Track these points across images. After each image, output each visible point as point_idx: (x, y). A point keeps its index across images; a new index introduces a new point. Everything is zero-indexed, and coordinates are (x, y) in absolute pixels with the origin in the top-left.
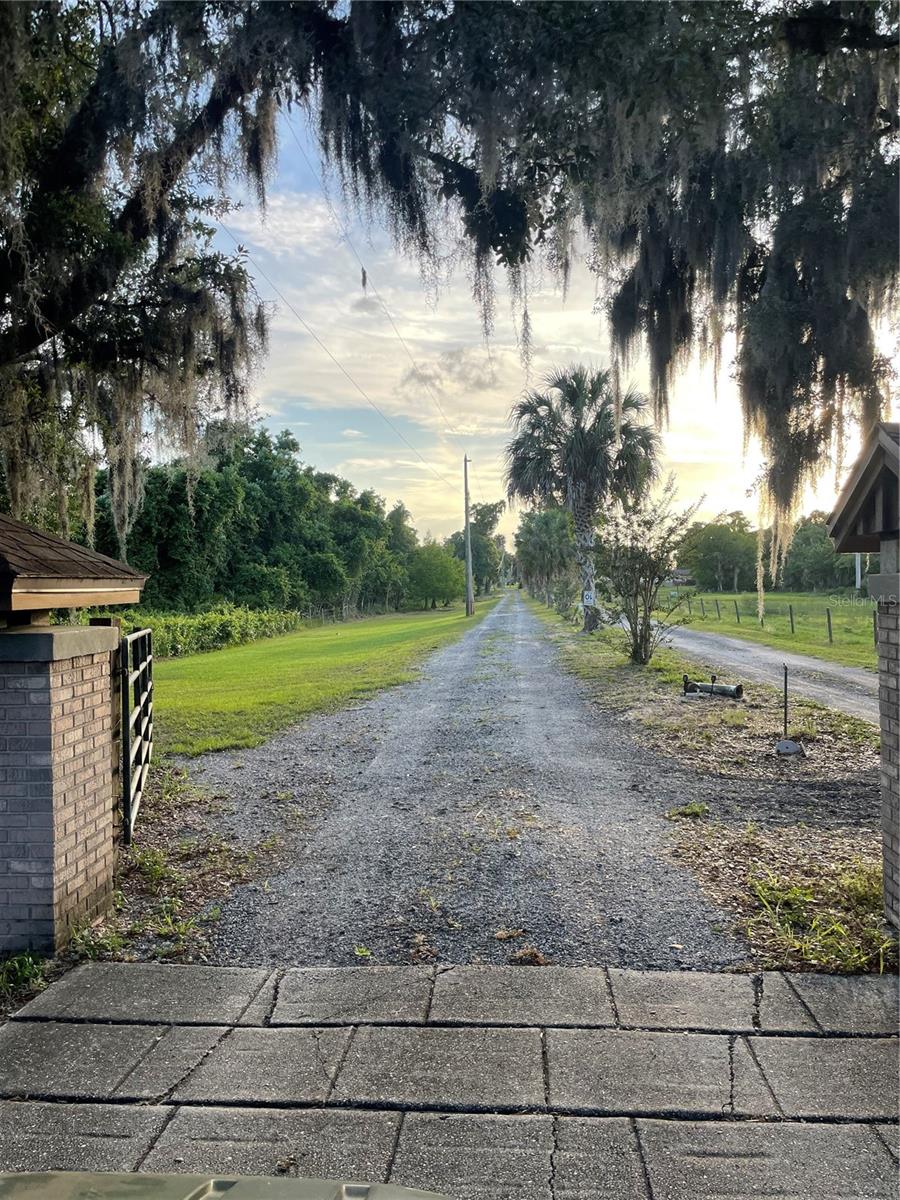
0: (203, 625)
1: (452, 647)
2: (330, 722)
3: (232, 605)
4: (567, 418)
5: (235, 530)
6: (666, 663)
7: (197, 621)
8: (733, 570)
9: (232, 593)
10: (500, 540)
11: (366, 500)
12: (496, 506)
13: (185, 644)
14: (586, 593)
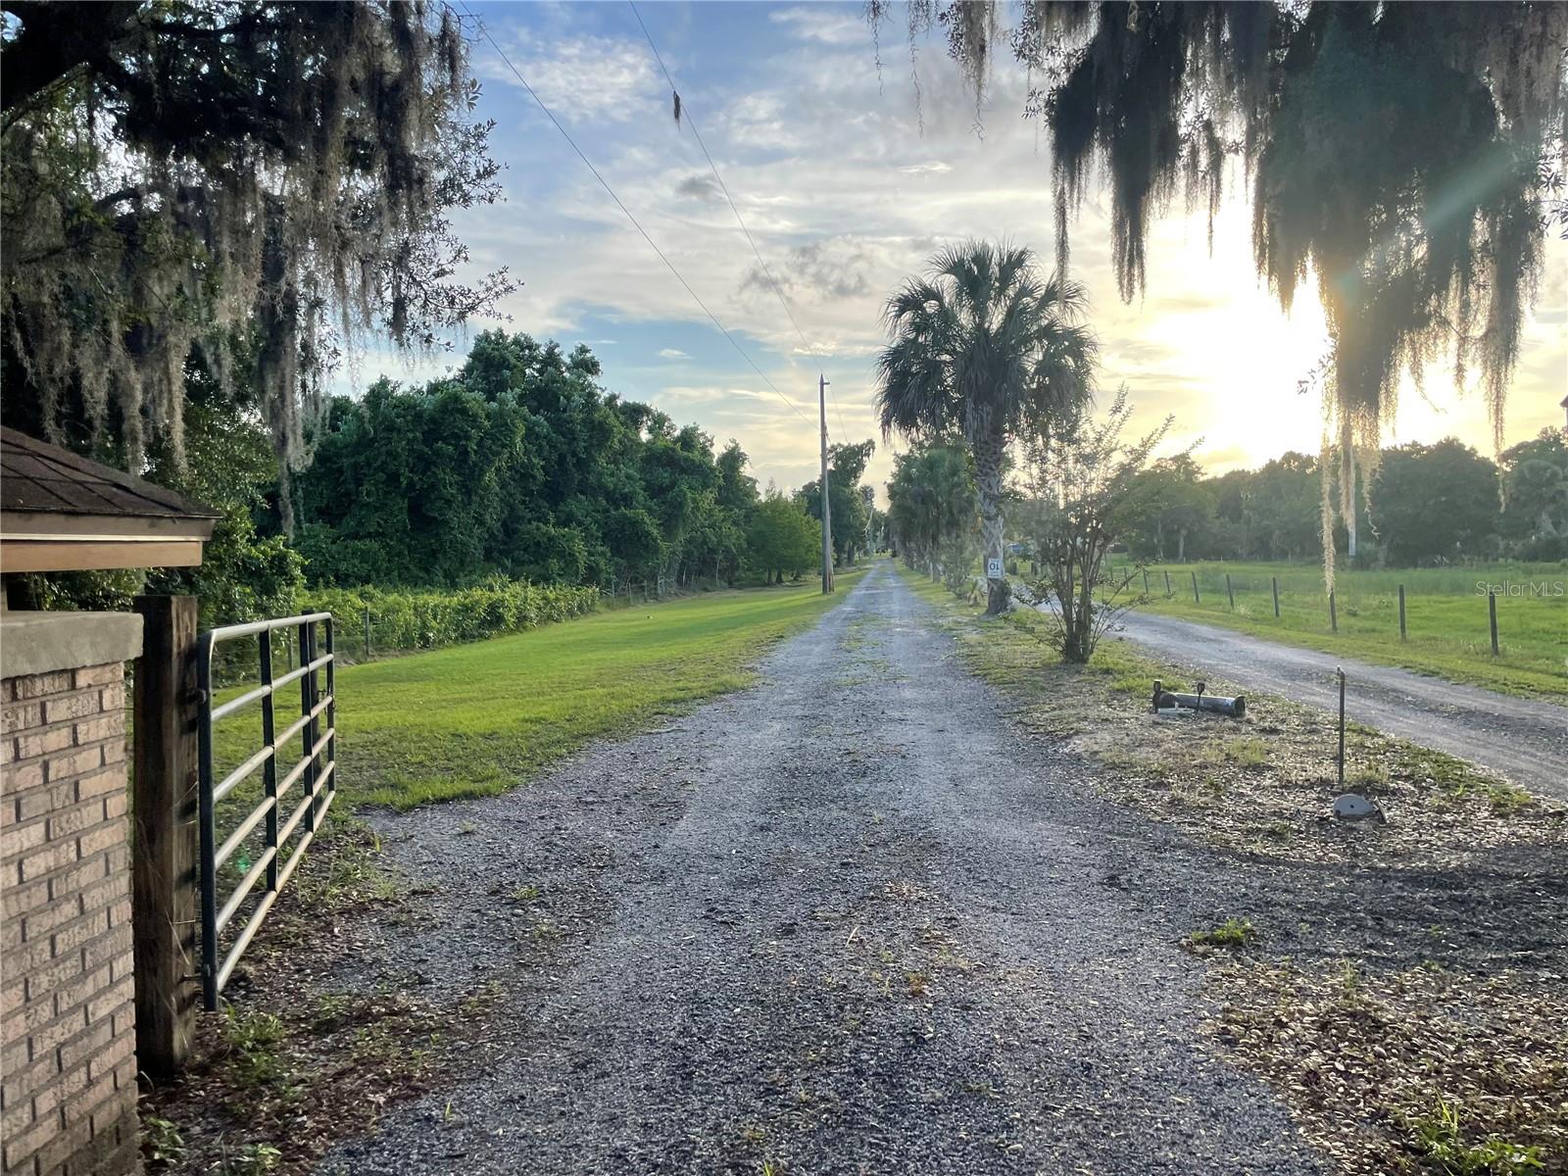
0: (464, 605)
1: (804, 637)
2: (620, 751)
3: (506, 578)
4: (965, 318)
5: (512, 478)
6: (1115, 660)
7: (457, 599)
8: (1178, 531)
9: (508, 563)
10: (868, 493)
11: (688, 439)
12: (861, 448)
13: (439, 631)
14: (990, 561)
